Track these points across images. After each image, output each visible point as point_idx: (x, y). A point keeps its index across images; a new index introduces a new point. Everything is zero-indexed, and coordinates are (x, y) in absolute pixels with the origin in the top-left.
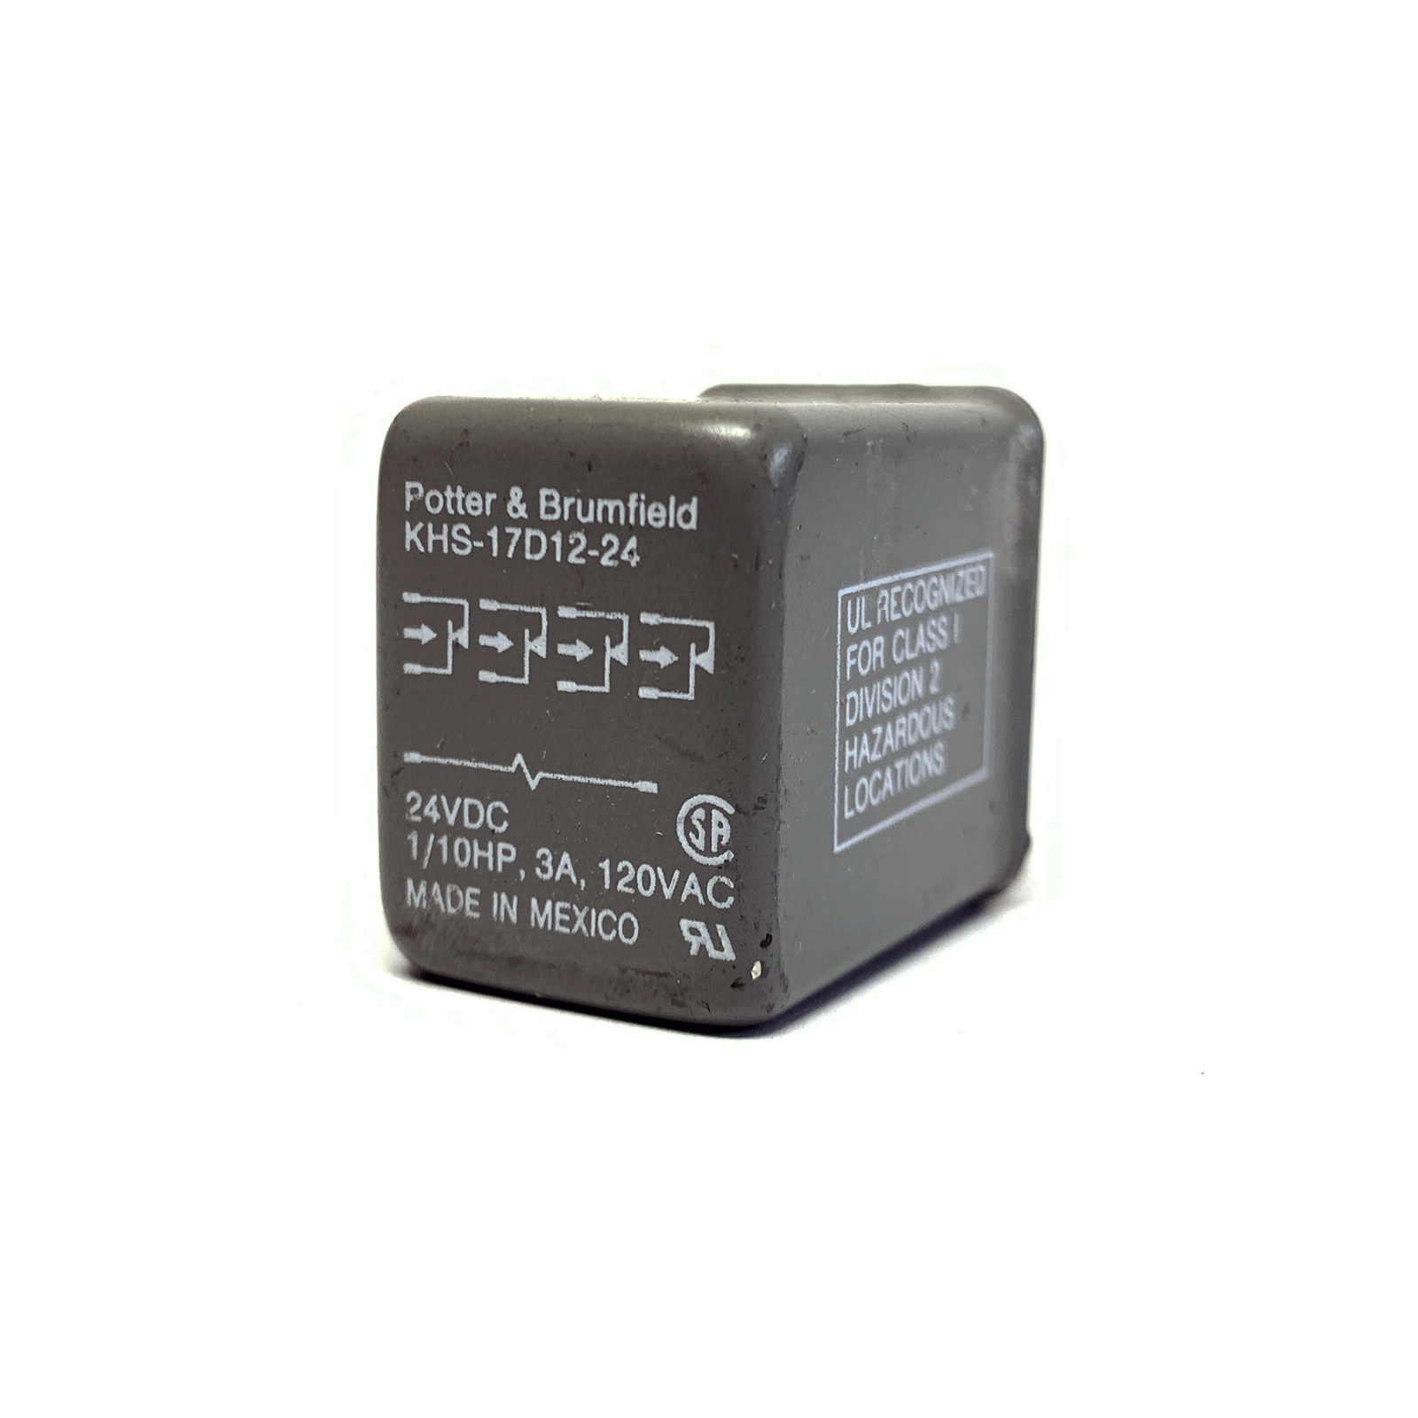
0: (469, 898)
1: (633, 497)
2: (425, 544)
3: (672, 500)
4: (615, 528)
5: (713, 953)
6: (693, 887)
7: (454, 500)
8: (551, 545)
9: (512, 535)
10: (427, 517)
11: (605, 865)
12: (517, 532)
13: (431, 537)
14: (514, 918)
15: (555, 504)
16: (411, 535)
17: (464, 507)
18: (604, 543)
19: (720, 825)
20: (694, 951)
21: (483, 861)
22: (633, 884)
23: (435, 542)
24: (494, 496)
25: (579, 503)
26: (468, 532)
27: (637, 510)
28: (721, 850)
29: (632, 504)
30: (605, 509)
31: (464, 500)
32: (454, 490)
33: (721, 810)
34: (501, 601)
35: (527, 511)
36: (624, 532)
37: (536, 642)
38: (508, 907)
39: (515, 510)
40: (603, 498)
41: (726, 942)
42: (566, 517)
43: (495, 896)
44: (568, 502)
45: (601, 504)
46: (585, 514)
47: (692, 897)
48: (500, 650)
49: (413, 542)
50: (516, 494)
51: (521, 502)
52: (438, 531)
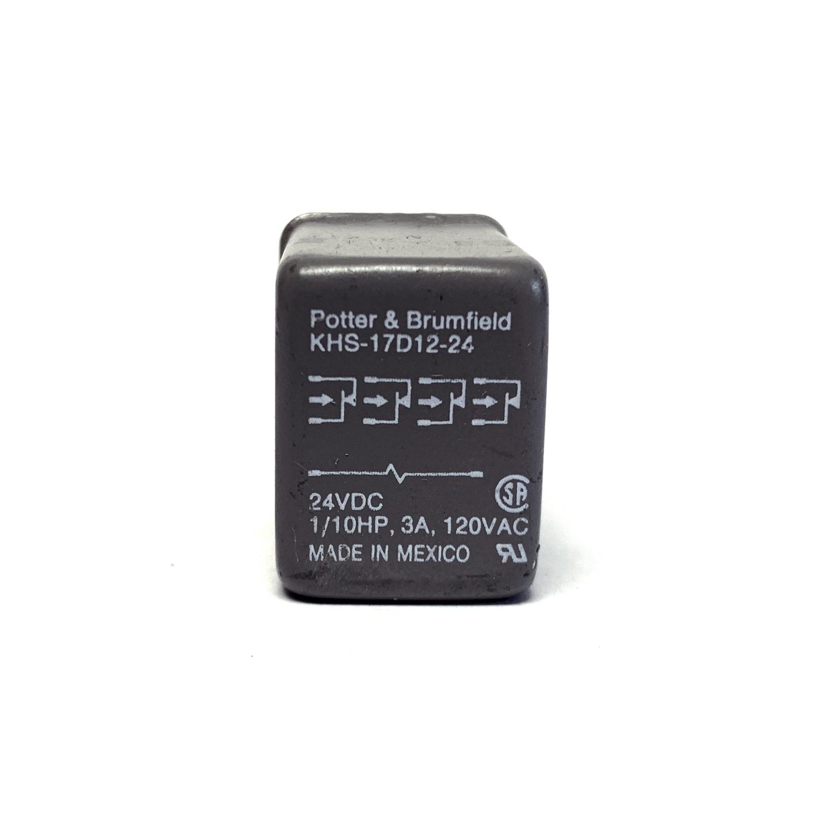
0: (354, 551)
1: (470, 314)
2: (325, 346)
3: (495, 314)
4: (458, 332)
5: (516, 560)
6: (504, 526)
7: (347, 321)
8: (415, 344)
9: (387, 339)
10: (327, 330)
11: (449, 521)
12: (392, 337)
13: (330, 342)
14: (386, 557)
15: (418, 319)
16: (315, 341)
17: (354, 323)
18: (451, 340)
19: (522, 490)
20: (504, 560)
21: (365, 528)
22: (467, 529)
23: (333, 345)
24: (376, 316)
25: (434, 319)
26: (356, 337)
27: (473, 321)
28: (522, 503)
29: (470, 318)
30: (452, 321)
31: (354, 320)
32: (347, 314)
33: (522, 482)
34: (379, 377)
35: (398, 324)
36: (464, 334)
37: (403, 399)
38: (382, 552)
39: (390, 324)
40: (450, 315)
41: (523, 553)
42: (425, 326)
43: (373, 547)
44: (426, 318)
45: (449, 318)
46: (438, 324)
47: (504, 532)
48: (378, 405)
49: (316, 346)
50: (391, 315)
51: (395, 319)
52: (335, 338)
